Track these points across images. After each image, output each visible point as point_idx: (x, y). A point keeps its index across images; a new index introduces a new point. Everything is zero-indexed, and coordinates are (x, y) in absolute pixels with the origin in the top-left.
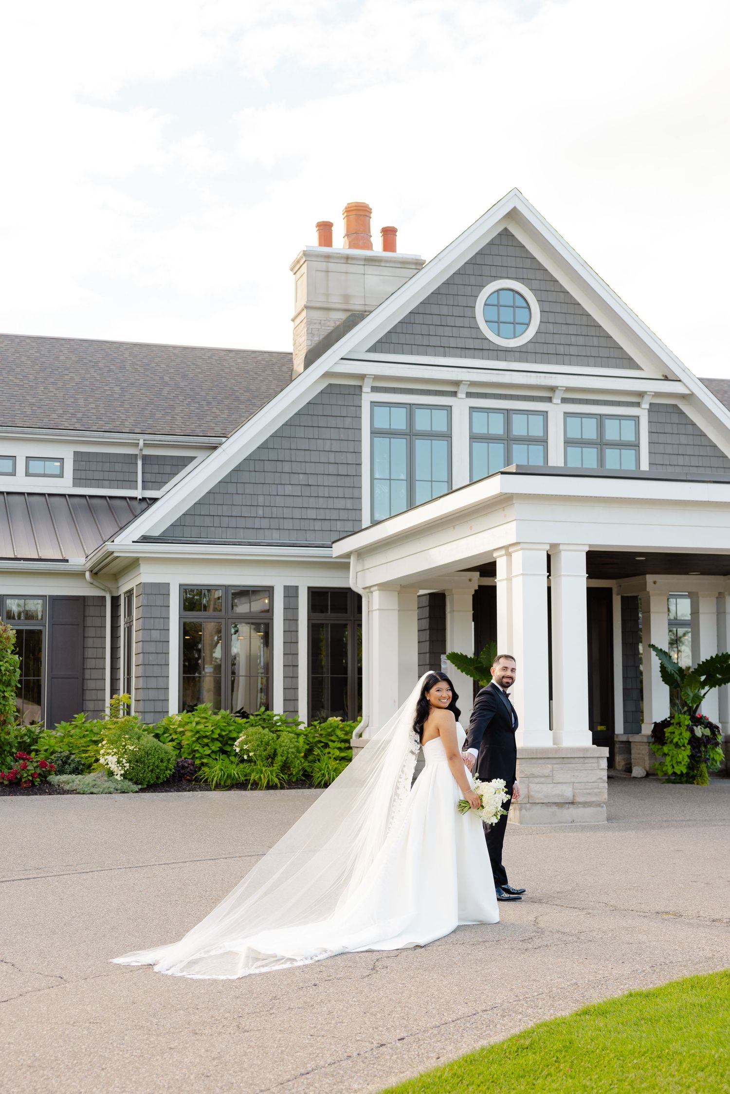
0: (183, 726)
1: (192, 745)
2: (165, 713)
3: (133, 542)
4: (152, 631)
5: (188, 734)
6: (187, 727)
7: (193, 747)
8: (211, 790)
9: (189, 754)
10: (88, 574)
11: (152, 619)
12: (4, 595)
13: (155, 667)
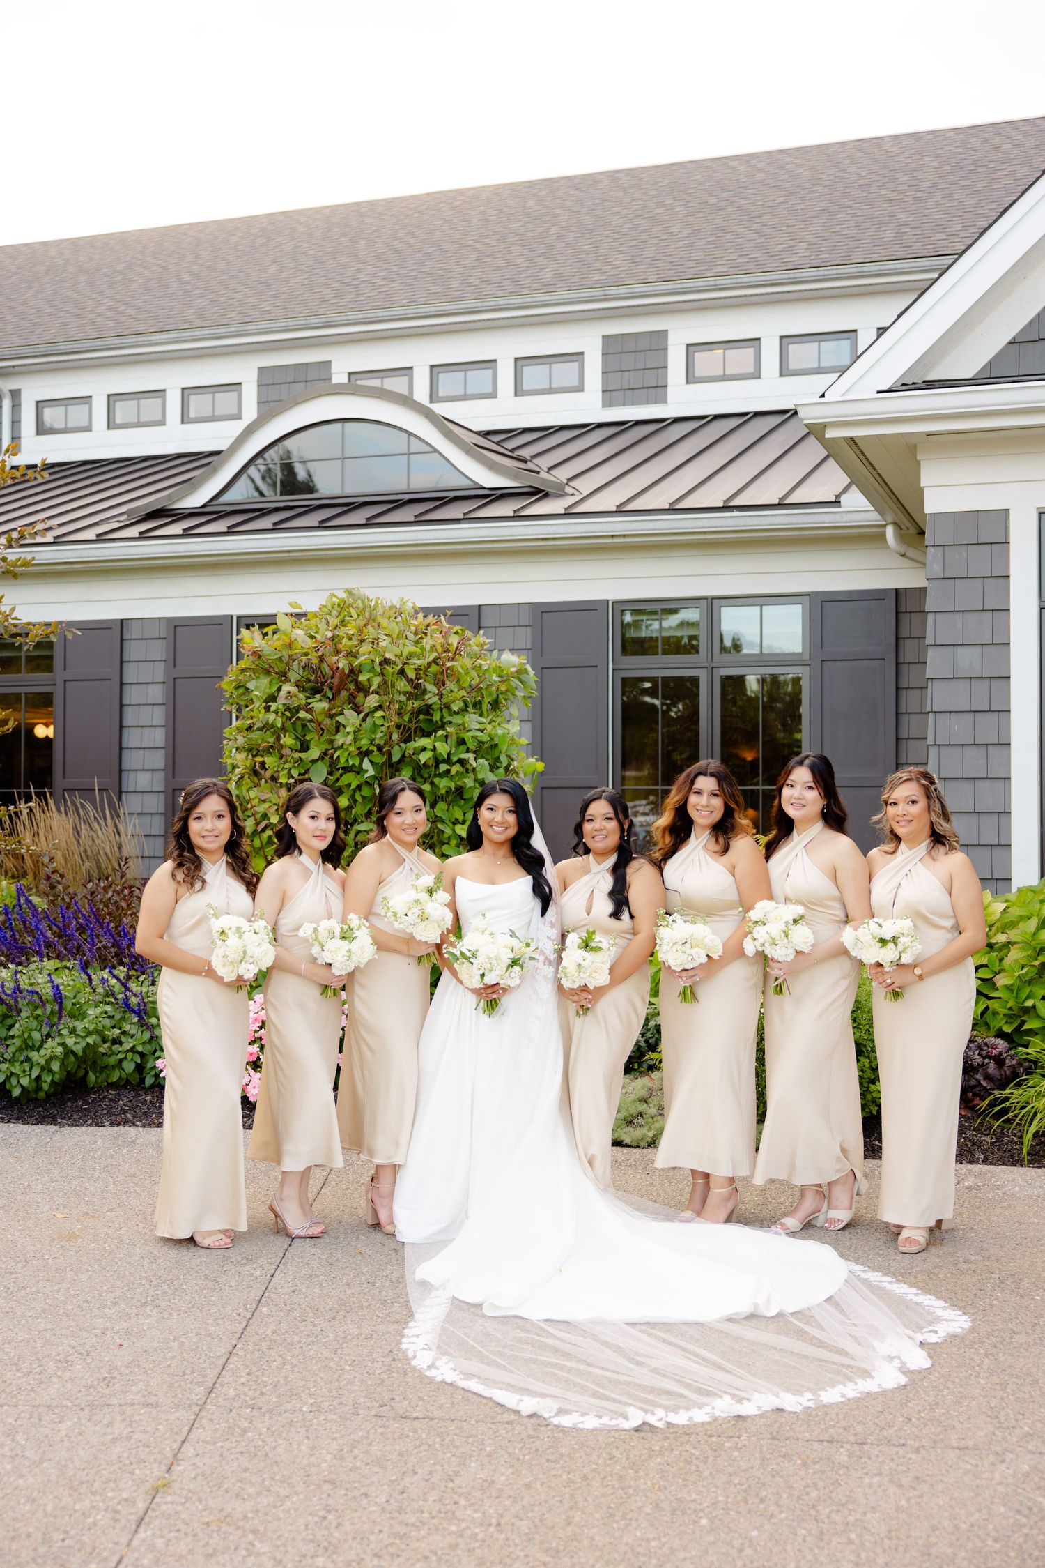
0: (1004, 929)
1: (1019, 989)
2: (1000, 884)
3: (879, 392)
4: (959, 650)
5: (1015, 955)
6: (1013, 935)
7: (1023, 995)
8: (1014, 1160)
9: (1010, 1017)
10: (890, 531)
11: (959, 616)
12: (713, 598)
13: (970, 752)
